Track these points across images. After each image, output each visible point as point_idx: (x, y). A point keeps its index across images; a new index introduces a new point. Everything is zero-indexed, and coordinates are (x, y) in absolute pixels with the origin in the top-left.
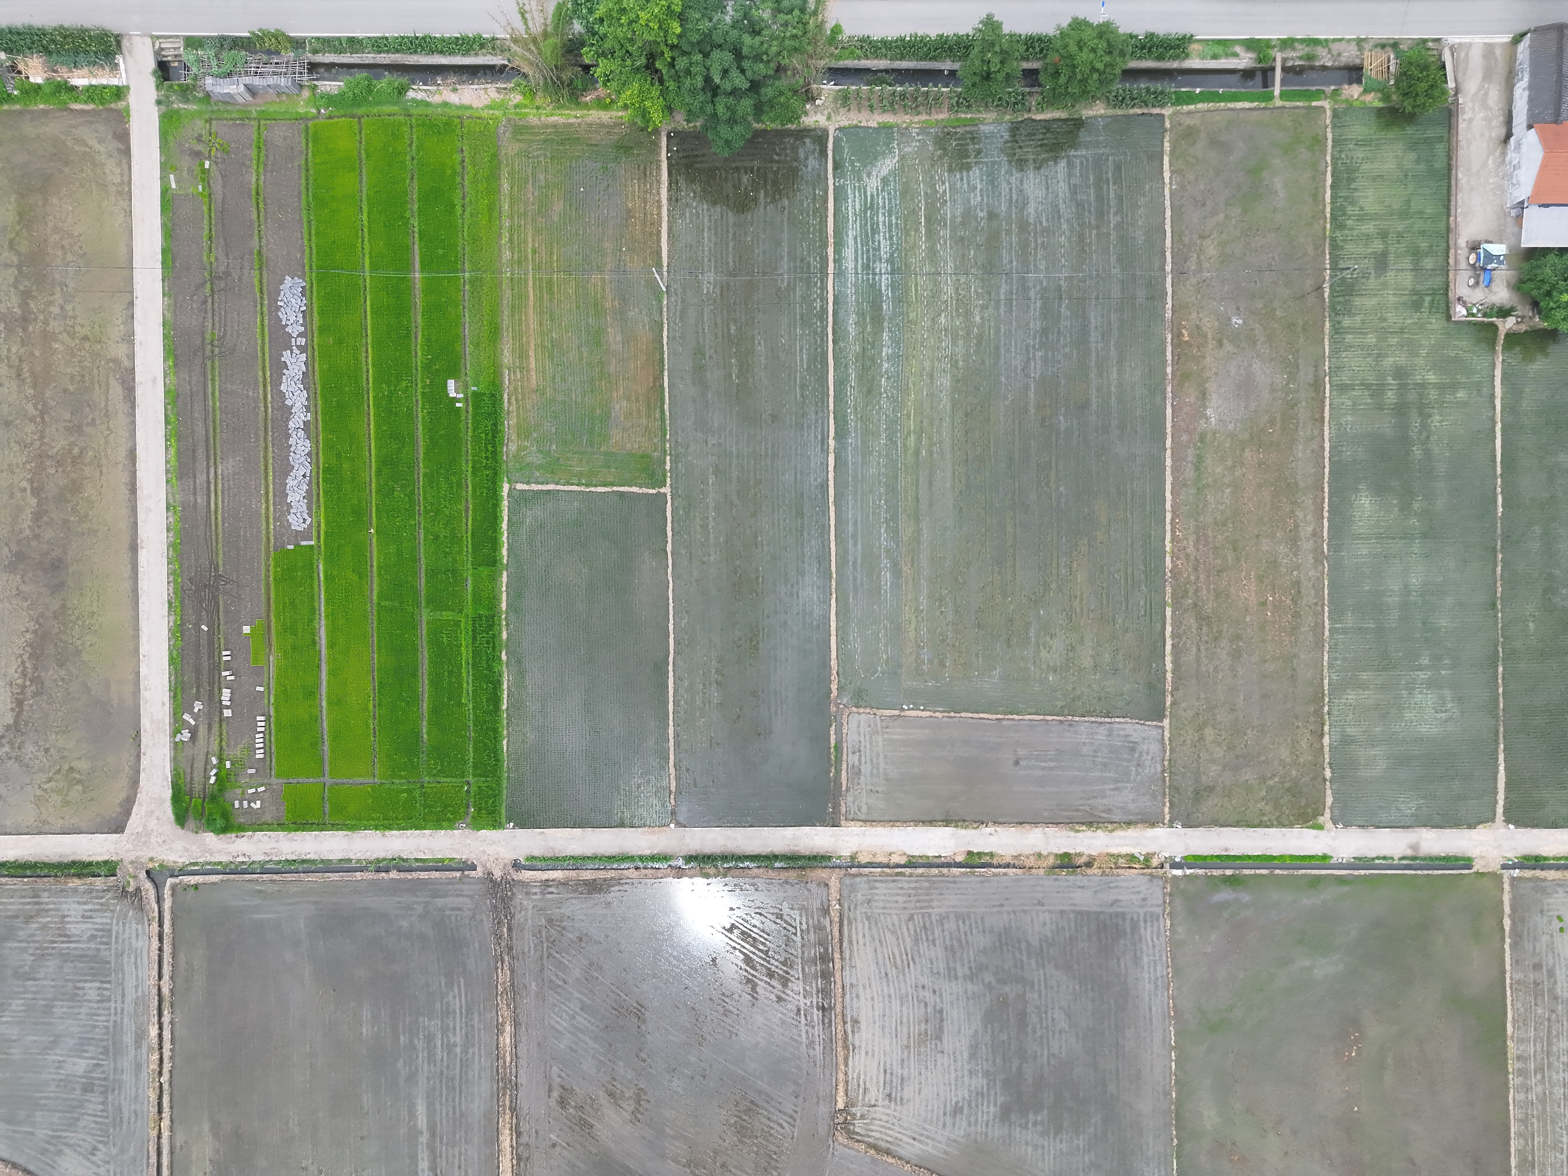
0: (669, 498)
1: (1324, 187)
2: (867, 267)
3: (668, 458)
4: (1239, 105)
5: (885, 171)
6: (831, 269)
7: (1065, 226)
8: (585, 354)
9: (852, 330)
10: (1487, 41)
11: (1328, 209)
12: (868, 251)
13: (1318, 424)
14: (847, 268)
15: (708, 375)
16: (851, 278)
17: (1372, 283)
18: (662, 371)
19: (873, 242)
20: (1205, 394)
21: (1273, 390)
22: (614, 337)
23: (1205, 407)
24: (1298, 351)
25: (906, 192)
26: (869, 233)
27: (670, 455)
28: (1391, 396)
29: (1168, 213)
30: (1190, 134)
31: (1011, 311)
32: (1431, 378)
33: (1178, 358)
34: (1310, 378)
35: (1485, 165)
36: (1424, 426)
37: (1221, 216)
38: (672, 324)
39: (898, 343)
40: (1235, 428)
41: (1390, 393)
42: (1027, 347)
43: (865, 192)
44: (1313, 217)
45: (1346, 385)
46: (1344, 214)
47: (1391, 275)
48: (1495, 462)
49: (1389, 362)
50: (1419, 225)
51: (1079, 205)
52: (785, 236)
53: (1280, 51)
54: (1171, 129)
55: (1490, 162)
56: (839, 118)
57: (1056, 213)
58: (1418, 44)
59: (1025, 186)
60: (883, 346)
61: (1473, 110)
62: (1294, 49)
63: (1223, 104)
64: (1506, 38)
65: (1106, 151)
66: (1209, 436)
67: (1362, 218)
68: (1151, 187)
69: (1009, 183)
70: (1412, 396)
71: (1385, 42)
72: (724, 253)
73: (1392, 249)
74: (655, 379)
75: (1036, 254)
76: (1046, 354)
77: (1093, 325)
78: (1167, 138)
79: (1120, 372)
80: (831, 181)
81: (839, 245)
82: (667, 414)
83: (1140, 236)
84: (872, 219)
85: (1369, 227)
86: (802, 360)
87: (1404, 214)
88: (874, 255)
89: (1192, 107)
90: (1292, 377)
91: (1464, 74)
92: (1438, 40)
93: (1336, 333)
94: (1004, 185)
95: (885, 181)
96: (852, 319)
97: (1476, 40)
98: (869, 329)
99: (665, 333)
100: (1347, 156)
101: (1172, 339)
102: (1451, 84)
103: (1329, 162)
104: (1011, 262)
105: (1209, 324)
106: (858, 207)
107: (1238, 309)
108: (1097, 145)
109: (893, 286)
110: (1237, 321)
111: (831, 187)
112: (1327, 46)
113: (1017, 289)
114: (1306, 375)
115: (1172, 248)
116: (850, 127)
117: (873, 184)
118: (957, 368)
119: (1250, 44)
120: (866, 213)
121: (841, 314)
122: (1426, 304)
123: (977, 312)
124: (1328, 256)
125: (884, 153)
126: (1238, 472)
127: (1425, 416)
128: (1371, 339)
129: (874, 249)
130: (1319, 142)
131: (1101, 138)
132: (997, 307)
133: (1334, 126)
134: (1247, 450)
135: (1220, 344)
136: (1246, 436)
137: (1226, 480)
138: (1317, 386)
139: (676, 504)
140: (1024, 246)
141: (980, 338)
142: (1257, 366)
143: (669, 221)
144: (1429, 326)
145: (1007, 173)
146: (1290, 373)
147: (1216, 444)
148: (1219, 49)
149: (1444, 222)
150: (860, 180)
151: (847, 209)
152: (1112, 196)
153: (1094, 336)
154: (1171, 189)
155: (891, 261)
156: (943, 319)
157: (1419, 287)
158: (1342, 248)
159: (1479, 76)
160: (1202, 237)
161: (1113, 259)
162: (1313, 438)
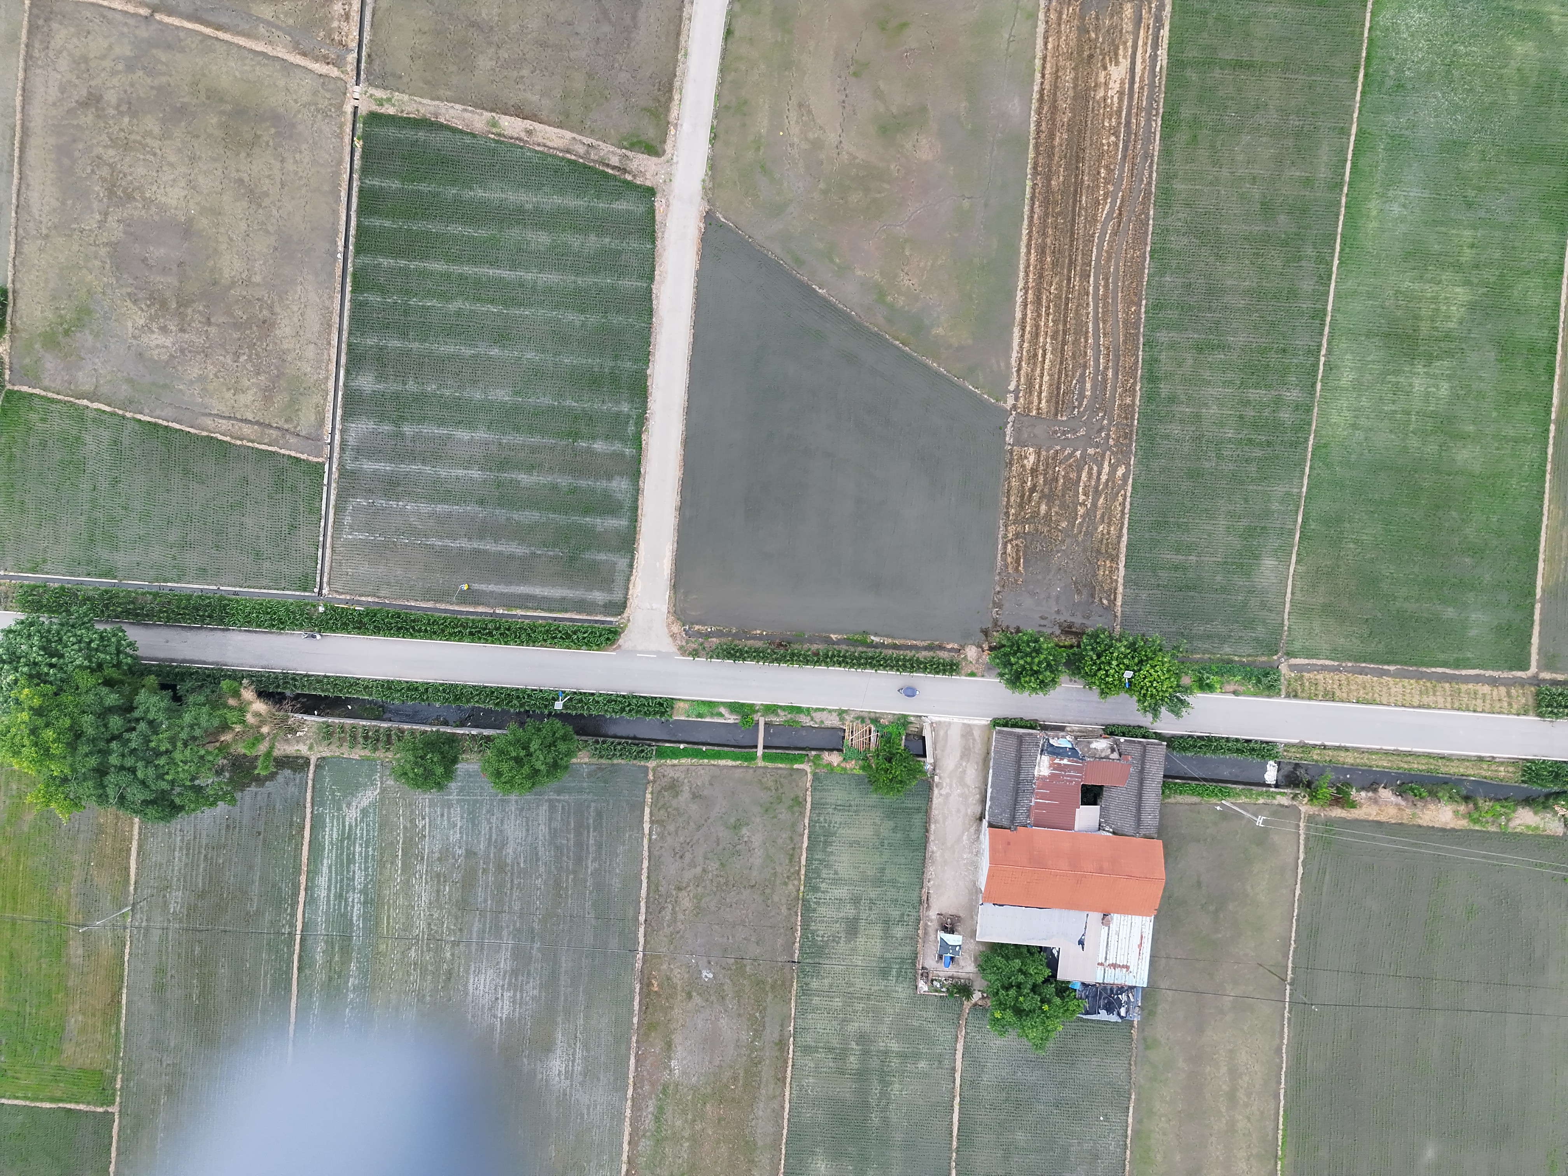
0: (117, 1117)
1: (801, 848)
2: (340, 896)
3: (120, 1076)
4: (722, 762)
5: (365, 803)
6: (301, 899)
7: (542, 869)
8: (44, 966)
9: (319, 958)
10: (965, 721)
11: (803, 872)
12: (342, 880)
13: (780, 1084)
14: (319, 896)
15: (168, 994)
16: (323, 907)
17: (842, 947)
18: (121, 988)
19: (348, 872)
20: (670, 1046)
21: (738, 1046)
22: (76, 950)
23: (670, 1059)
24: (765, 1009)
25: (384, 825)
26: (345, 862)
27: (123, 1072)
28: (853, 1062)
29: (645, 864)
30: (673, 787)
31: (482, 949)
32: (894, 1046)
33: (645, 1008)
34: (776, 1035)
35: (959, 840)
36: (883, 1094)
37: (699, 870)
38: (135, 942)
39: (365, 974)
40: (698, 1082)
41: (852, 1058)
42: (496, 986)
43: (344, 823)
44: (788, 877)
45: (810, 1047)
46: (819, 877)
47: (861, 940)
48: (951, 1134)
49: (853, 1027)
50: (892, 893)
51: (558, 848)
52: (258, 860)
53: (762, 716)
54: (654, 782)
55: (965, 837)
56: (321, 749)
57: (535, 857)
58: (899, 719)
59: (506, 826)
60: (349, 976)
61: (951, 786)
62: (777, 715)
63: (706, 761)
64: (985, 721)
65: (590, 797)
66: (671, 1087)
67: (836, 882)
68: (630, 836)
69: (489, 823)
70: (875, 1063)
71: (866, 715)
72: (194, 873)
73: (863, 916)
74: (113, 996)
75: (511, 894)
76: (515, 995)
77: (563, 969)
78: (650, 789)
79: (586, 1018)
80: (308, 811)
81: (313, 873)
82: (123, 1031)
83: (616, 883)
84: (348, 849)
85: (842, 892)
86: (265, 985)
87: (878, 882)
88: (348, 885)
89: (675, 762)
90: (758, 1035)
91: (943, 751)
92: (920, 716)
93: (804, 994)
94: (484, 824)
95: (364, 812)
96: (321, 947)
97: (955, 720)
98: (337, 958)
99: (127, 951)
100: (825, 820)
101: (641, 989)
102: (929, 759)
103: (807, 825)
104: (485, 901)
105: (678, 975)
106: (335, 836)
107: (709, 963)
108: (580, 791)
109: (365, 917)
110: (707, 975)
111: (308, 816)
112: (809, 714)
113: (490, 928)
114: (771, 1033)
115: (648, 897)
116: (332, 757)
117: (352, 815)
118: (424, 1003)
119: (734, 707)
120: (342, 841)
121: (310, 941)
122: (894, 972)
123: (448, 947)
124: (799, 918)
125: (366, 785)
126: (698, 1127)
127: (885, 1083)
128: (837, 1003)
129: (348, 879)
130: (799, 802)
131: (585, 784)
132: (469, 944)
133: (814, 789)
134: (708, 1106)
135: (689, 996)
136: (709, 1090)
137: (686, 1134)
138: (782, 1045)
139: (124, 1123)
140: (500, 886)
141: (450, 973)
142: (724, 1022)
143: (140, 838)
144: (894, 995)
145: (488, 812)
146: (756, 1030)
147: (678, 1097)
148: (703, 710)
149: (916, 894)
150: (339, 809)
151: (323, 837)
152: (591, 842)
153: (564, 980)
154: (650, 839)
155: (364, 892)
156: (412, 953)
157: (888, 955)
158: (814, 910)
159: (958, 755)
160: (679, 889)
161: (588, 904)
162: (774, 1097)
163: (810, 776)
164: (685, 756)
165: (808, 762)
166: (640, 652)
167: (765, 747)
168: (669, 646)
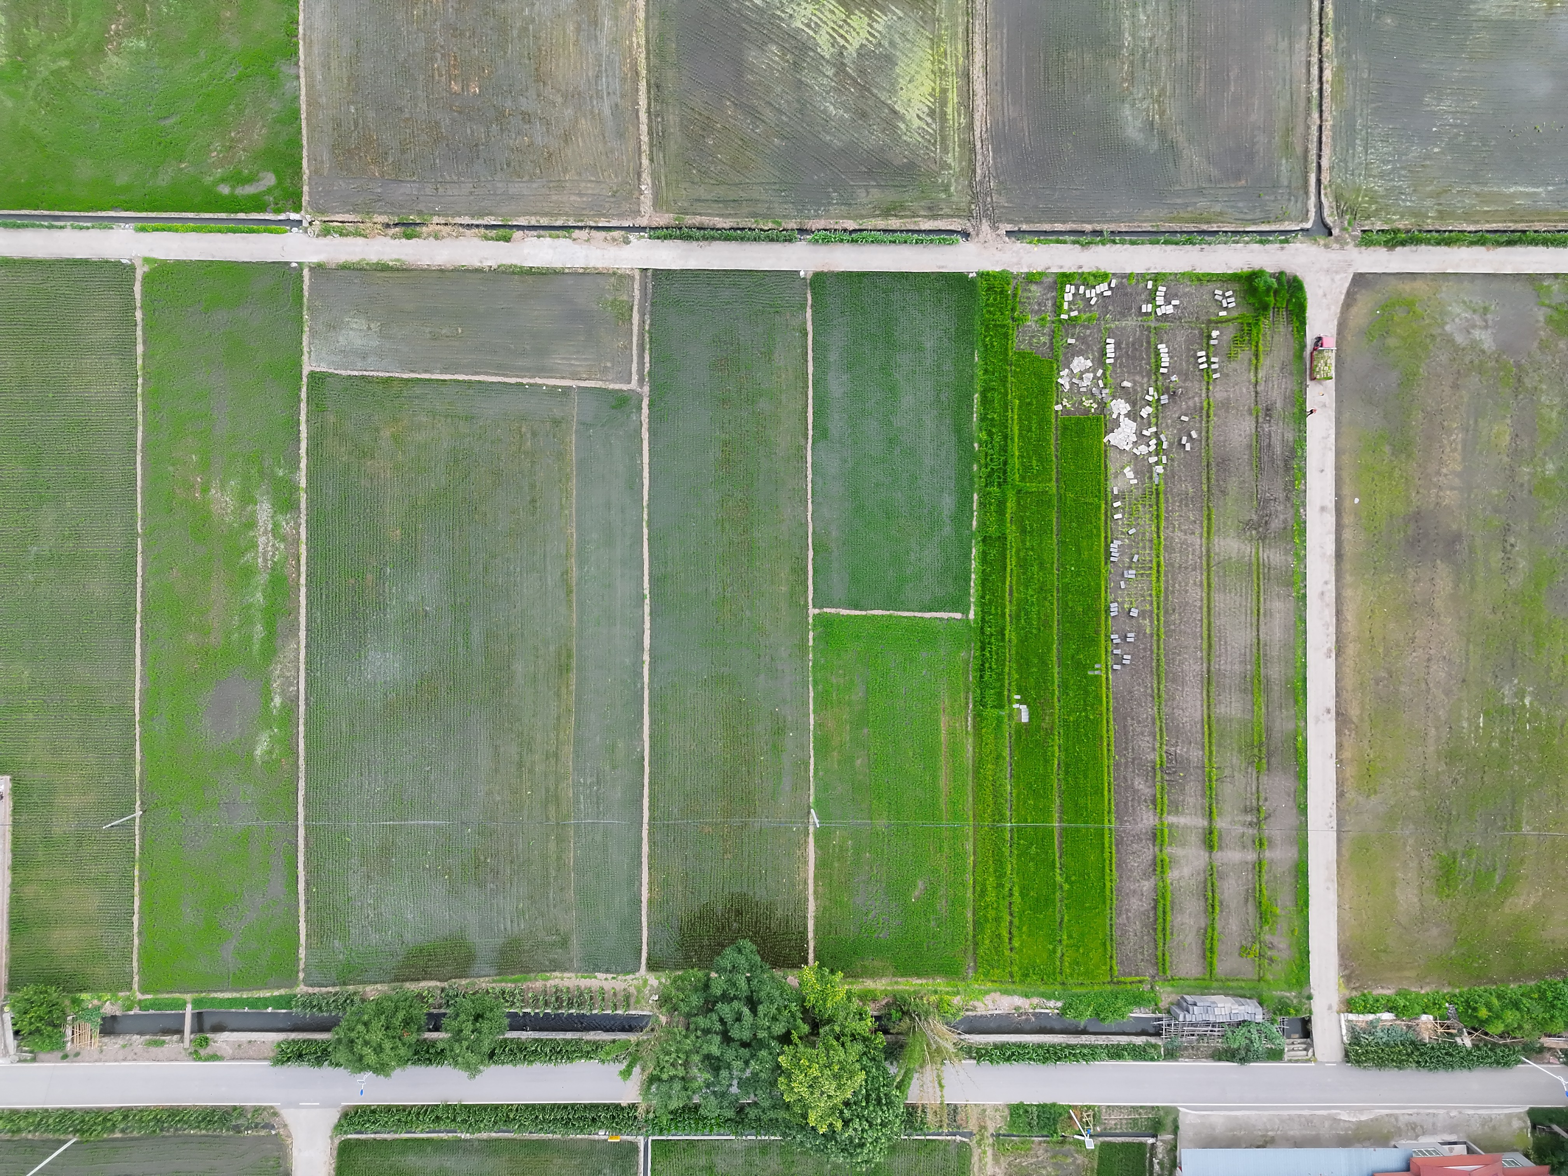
0: (810, 604)
1: (141, 912)
3: (811, 644)
4: (227, 995)
11: (137, 890)
13: (147, 672)
15: (769, 726)
18: (816, 729)
27: (808, 647)
29: (301, 887)
33: (292, 740)
34: (155, 719)
54: (298, 971)
56: (636, 982)
58: (41, 1056)
63: (245, 996)
71: (76, 1060)
74: (822, 722)
82: (811, 688)
89: (276, 993)
92: (20, 1061)
93: (128, 764)
99: (812, 767)
100: (117, 943)
101: (298, 759)
102: (7, 1016)
103: (136, 937)
111: (644, 915)
112: (137, 1054)
115: (297, 852)
116: (624, 973)
119: (215, 1056)
130: (146, 957)
133: (130, 973)
138: (148, 711)
139: (803, 597)
143: (807, 879)
145: (469, 929)
148: (248, 1051)
149: (17, 876)
162: (152, 658)
163: (135, 986)
164: (265, 999)
165: (140, 1000)
166: (316, 1107)
167: (184, 1015)
168: (288, 1115)
